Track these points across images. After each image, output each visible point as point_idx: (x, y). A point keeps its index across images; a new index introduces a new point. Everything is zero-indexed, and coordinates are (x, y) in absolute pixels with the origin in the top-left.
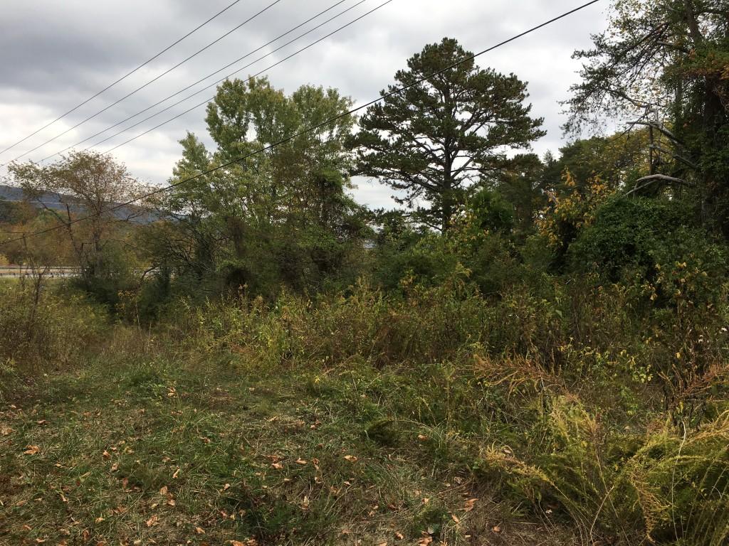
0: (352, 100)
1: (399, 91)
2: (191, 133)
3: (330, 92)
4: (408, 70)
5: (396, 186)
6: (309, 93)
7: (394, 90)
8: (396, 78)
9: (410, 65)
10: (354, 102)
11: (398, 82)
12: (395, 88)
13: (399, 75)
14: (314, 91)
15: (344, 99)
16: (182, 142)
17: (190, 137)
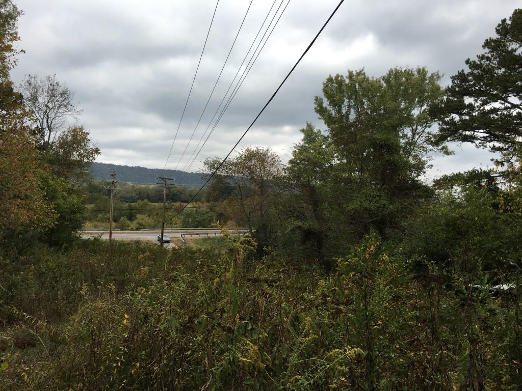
0: (440, 75)
1: (488, 59)
2: (309, 122)
3: (419, 71)
4: (495, 36)
5: (494, 149)
6: (396, 74)
7: (482, 57)
8: (484, 47)
9: (498, 31)
10: (443, 76)
11: (487, 50)
12: (483, 55)
13: (487, 44)
14: (401, 71)
15: (433, 75)
16: (303, 131)
17: (309, 126)
